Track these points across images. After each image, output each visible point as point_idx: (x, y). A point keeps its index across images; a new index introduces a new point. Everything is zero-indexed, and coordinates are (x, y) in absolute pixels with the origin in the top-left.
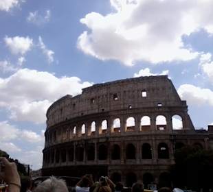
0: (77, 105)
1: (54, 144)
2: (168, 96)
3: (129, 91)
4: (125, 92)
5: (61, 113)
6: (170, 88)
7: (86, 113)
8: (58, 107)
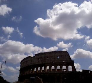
0: (33, 60)
1: (24, 75)
2: (67, 59)
3: (53, 56)
4: (51, 56)
5: (27, 63)
6: (68, 55)
7: (36, 64)
8: (25, 60)
